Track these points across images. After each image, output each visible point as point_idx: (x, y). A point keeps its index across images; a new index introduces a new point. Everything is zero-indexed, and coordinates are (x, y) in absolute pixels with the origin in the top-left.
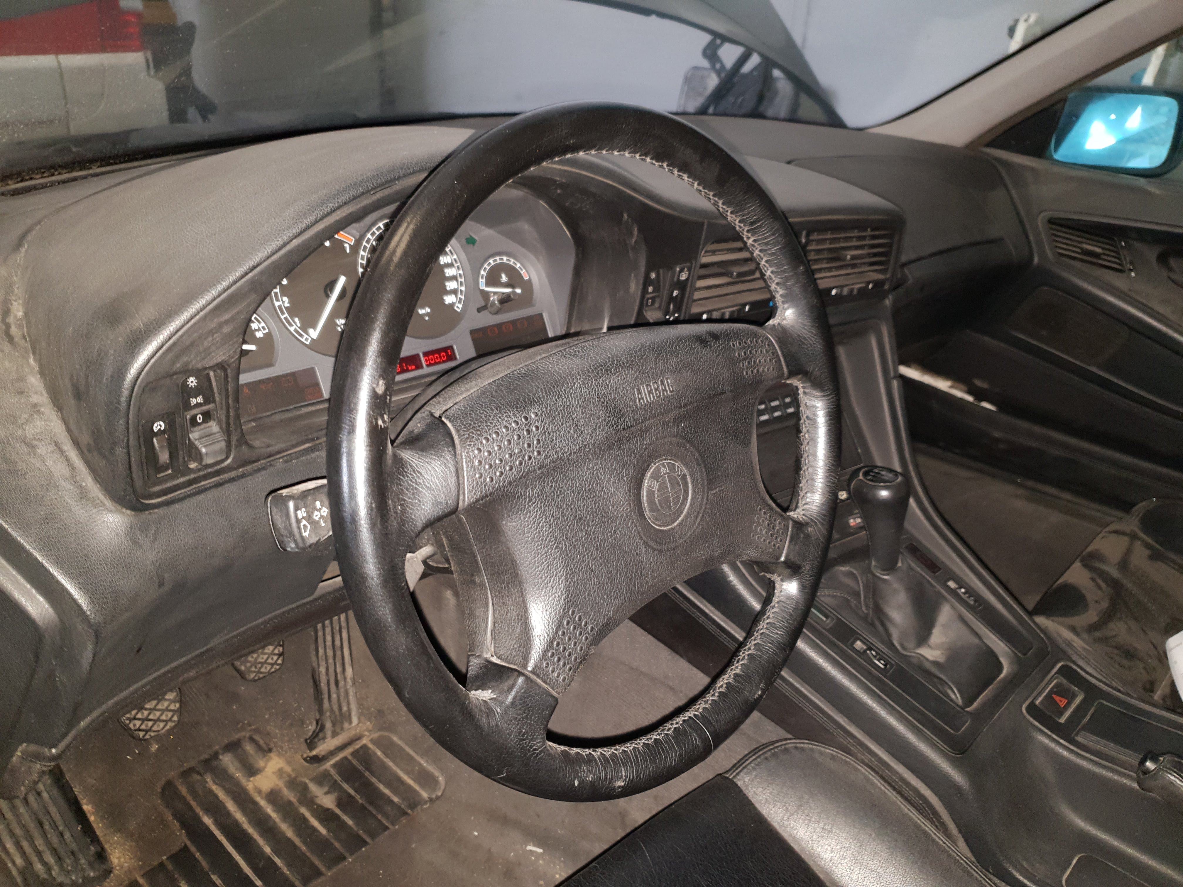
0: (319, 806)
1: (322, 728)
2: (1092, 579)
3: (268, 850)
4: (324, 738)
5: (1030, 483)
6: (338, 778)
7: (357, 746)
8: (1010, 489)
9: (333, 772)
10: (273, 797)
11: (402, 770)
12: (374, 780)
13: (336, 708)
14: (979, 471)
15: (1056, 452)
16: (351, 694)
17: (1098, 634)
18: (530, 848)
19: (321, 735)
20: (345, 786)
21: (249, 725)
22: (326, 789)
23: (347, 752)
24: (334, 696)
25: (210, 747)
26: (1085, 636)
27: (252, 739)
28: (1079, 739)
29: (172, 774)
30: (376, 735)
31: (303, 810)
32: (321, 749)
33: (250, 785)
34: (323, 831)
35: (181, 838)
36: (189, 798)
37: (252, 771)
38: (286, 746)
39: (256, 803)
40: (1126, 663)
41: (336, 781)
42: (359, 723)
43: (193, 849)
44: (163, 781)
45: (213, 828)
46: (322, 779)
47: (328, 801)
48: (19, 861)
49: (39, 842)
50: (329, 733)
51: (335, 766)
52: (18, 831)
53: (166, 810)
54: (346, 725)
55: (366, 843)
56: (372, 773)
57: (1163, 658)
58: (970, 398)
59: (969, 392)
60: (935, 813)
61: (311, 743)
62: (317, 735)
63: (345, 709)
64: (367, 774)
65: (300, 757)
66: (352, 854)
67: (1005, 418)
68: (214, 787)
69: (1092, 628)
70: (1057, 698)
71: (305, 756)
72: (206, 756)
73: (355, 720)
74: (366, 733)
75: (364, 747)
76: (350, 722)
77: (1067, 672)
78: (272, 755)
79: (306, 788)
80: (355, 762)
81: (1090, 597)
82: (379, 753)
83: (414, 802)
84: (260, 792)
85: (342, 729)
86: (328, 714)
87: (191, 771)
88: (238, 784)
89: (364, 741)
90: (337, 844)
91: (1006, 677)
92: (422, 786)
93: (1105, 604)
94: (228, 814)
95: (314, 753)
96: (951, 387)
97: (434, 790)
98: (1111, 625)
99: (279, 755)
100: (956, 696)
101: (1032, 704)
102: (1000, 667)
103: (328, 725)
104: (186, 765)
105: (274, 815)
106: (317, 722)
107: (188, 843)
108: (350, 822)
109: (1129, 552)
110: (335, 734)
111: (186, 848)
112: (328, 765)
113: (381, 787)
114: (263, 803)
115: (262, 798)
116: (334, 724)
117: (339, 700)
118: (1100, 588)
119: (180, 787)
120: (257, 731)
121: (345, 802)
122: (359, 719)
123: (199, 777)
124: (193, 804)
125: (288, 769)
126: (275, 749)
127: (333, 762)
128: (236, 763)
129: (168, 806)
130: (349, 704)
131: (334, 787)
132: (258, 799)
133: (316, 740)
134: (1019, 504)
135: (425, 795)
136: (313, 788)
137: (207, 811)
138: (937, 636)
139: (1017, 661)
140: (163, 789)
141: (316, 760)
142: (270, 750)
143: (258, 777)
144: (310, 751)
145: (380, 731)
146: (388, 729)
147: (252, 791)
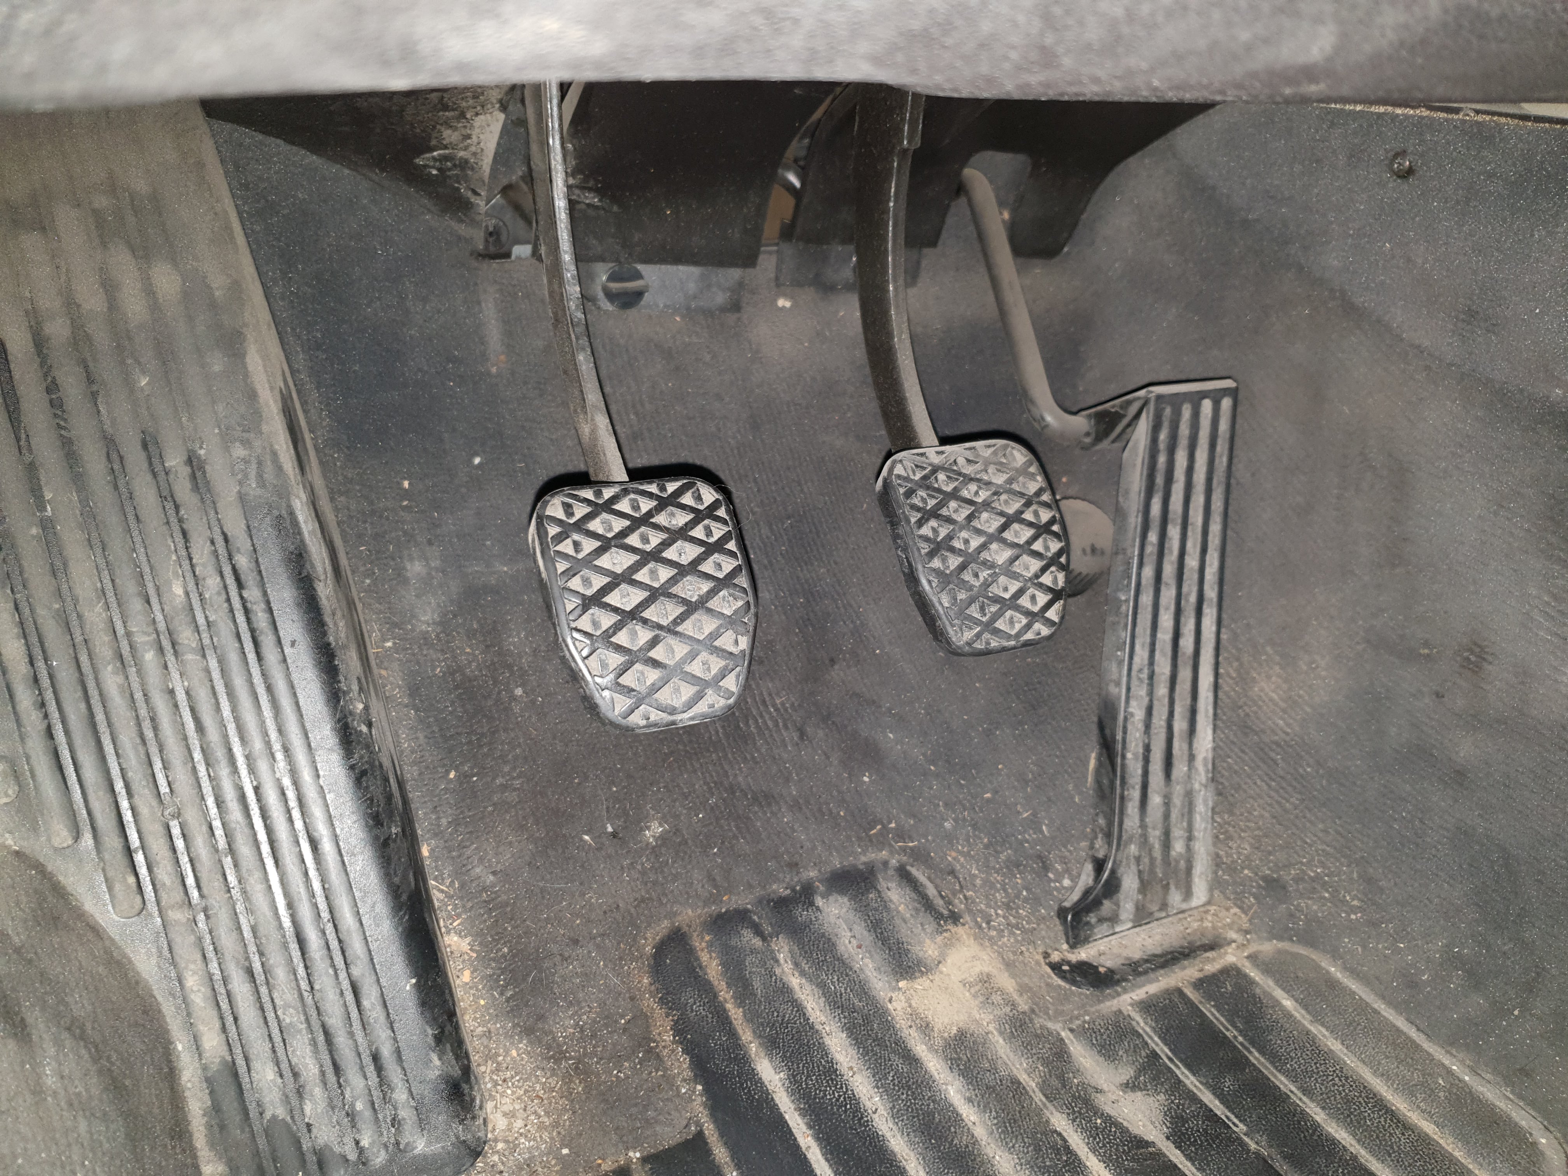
0: (1110, 1121)
1: (1112, 887)
4: (1113, 919)
6: (1163, 1050)
7: (1212, 964)
9: (1142, 1024)
11: (1385, 1076)
12: (1283, 1083)
13: (1155, 835)
16: (1202, 808)
19: (1107, 906)
20: (1190, 1080)
21: (901, 835)
22: (1127, 1073)
23: (1183, 976)
24: (1155, 800)
25: (794, 866)
27: (904, 875)
29: (689, 914)
30: (1268, 947)
31: (1060, 1122)
32: (1106, 949)
33: (899, 1000)
36: (725, 994)
38: (999, 918)
39: (914, 1060)
41: (1155, 1055)
42: (1209, 903)
43: (720, 1153)
44: (663, 927)
45: (785, 1102)
46: (1111, 1039)
47: (1140, 1115)
50: (1127, 909)
51: (1147, 1007)
53: (659, 1012)
54: (1175, 898)
56: (1274, 1058)
61: (1076, 925)
62: (1097, 904)
63: (1178, 847)
64: (1255, 1057)
65: (1040, 958)
68: (794, 981)
71: (1055, 957)
72: (781, 890)
73: (1201, 891)
74: (1232, 935)
75: (1231, 972)
76: (1188, 894)
78: (960, 931)
79: (1061, 1053)
80: (1209, 1011)
82: (1288, 1003)
84: (926, 1028)
85: (1164, 906)
86: (1133, 849)
87: (741, 917)
88: (863, 990)
89: (1230, 957)
94: (831, 1072)
95: (1083, 954)
99: (980, 936)
103: (1129, 883)
104: (732, 902)
105: (969, 1114)
106: (1099, 865)
107: (710, 1130)
110: (1142, 917)
111: (700, 1142)
112: (1127, 1002)
114: (934, 1065)
115: (931, 1049)
116: (1144, 887)
117: (1167, 816)
119: (704, 957)
120: (920, 856)
121: (1197, 1133)
122: (1211, 890)
123: (757, 942)
124: (736, 1014)
125: (1007, 982)
126: (967, 918)
127: (1139, 994)
128: (860, 929)
129: (668, 1000)
130: (1190, 838)
131: (1154, 1073)
132: (920, 1049)
133: (1092, 918)
136: (1086, 1059)
137: (772, 1044)
140: (661, 948)
141: (1087, 976)
142: (955, 918)
143: (921, 983)
144: (1073, 947)
145: (1280, 938)
146: (1309, 939)
147: (901, 1022)
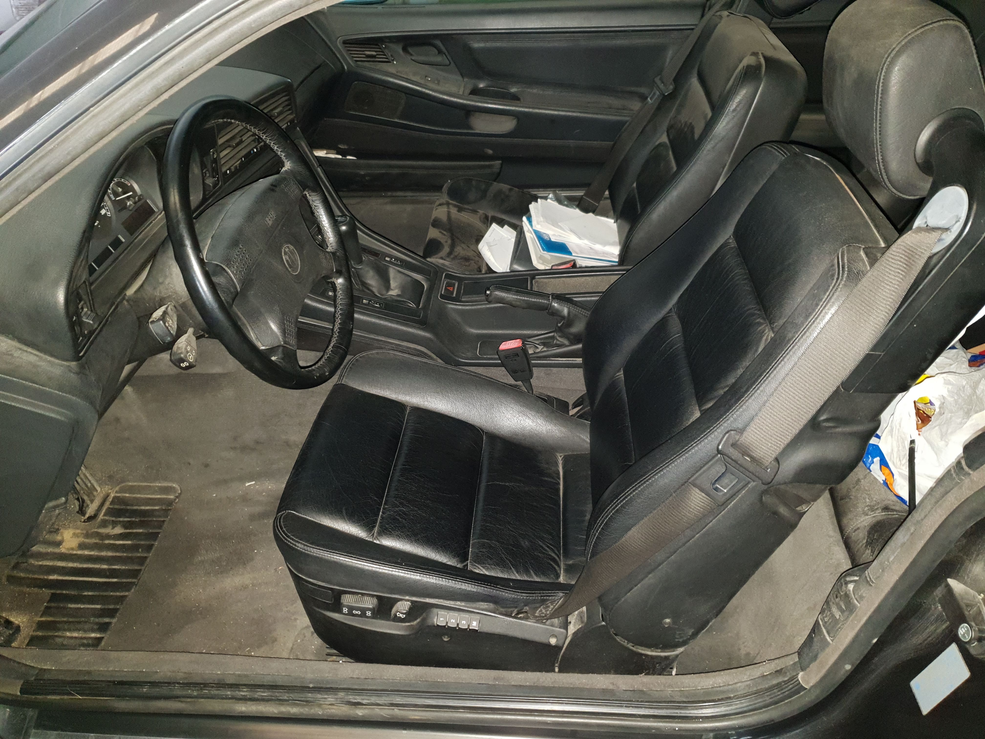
0: (114, 535)
1: (83, 501)
2: (440, 232)
3: (105, 567)
4: (88, 506)
5: (389, 194)
6: (114, 519)
7: (110, 499)
8: (381, 201)
10: (82, 546)
11: (148, 494)
12: (135, 508)
13: (84, 486)
14: (362, 197)
15: (396, 171)
16: (88, 475)
17: (452, 256)
18: (247, 484)
19: (85, 505)
20: (121, 519)
22: (111, 527)
23: (107, 505)
24: (80, 481)
26: (448, 259)
28: (463, 300)
29: (6, 572)
30: (117, 489)
31: (107, 542)
32: (90, 511)
33: (63, 549)
34: (129, 542)
35: (47, 592)
36: (31, 576)
37: (59, 544)
38: (66, 522)
39: (76, 554)
40: (467, 264)
41: (113, 521)
42: (101, 489)
43: (58, 592)
44: (4, 577)
45: (60, 578)
46: (104, 524)
47: (118, 530)
50: (89, 502)
51: (104, 515)
53: (21, 588)
54: (95, 493)
55: (159, 533)
56: (131, 505)
57: (479, 255)
58: (340, 157)
59: (337, 154)
60: (426, 354)
61: (82, 511)
62: (83, 505)
63: (89, 485)
64: (129, 507)
65: (80, 523)
66: (155, 540)
67: (362, 161)
68: (41, 563)
69: (450, 254)
70: (449, 288)
71: (83, 520)
73: (99, 489)
74: (110, 491)
75: (115, 498)
76: (97, 491)
77: (448, 276)
78: (61, 531)
79: (98, 533)
80: (116, 507)
81: (442, 241)
82: (127, 495)
83: (170, 503)
84: (72, 549)
85: (94, 496)
86: (82, 492)
87: (17, 564)
88: (55, 554)
89: (112, 495)
90: (142, 543)
91: (427, 289)
92: (167, 494)
93: (449, 242)
94: (64, 568)
95: (87, 516)
96: (326, 154)
97: (175, 492)
98: (455, 250)
99: (66, 529)
100: (412, 305)
101: (441, 294)
102: (423, 286)
103: (85, 498)
104: (12, 563)
105: (92, 553)
106: (78, 499)
107: (52, 591)
108: (141, 531)
109: (449, 213)
110: (92, 501)
111: (53, 594)
112: (101, 516)
113: (143, 508)
114: (79, 552)
115: (76, 551)
116: (88, 496)
117: (83, 481)
118: (444, 235)
119: (18, 575)
121: (128, 525)
122: (100, 486)
123: (26, 564)
124: (36, 576)
125: (78, 531)
126: (60, 528)
127: (102, 514)
128: (42, 546)
129: (21, 585)
130: (90, 481)
131: (114, 524)
132: (75, 552)
133: (84, 509)
134: (389, 207)
135: (172, 497)
136: (102, 531)
137: (48, 574)
138: (393, 284)
139: (428, 280)
140: (8, 581)
141: (91, 518)
142: (58, 529)
143: (64, 544)
144: (84, 516)
145: (118, 485)
146: (122, 482)
147: (67, 552)
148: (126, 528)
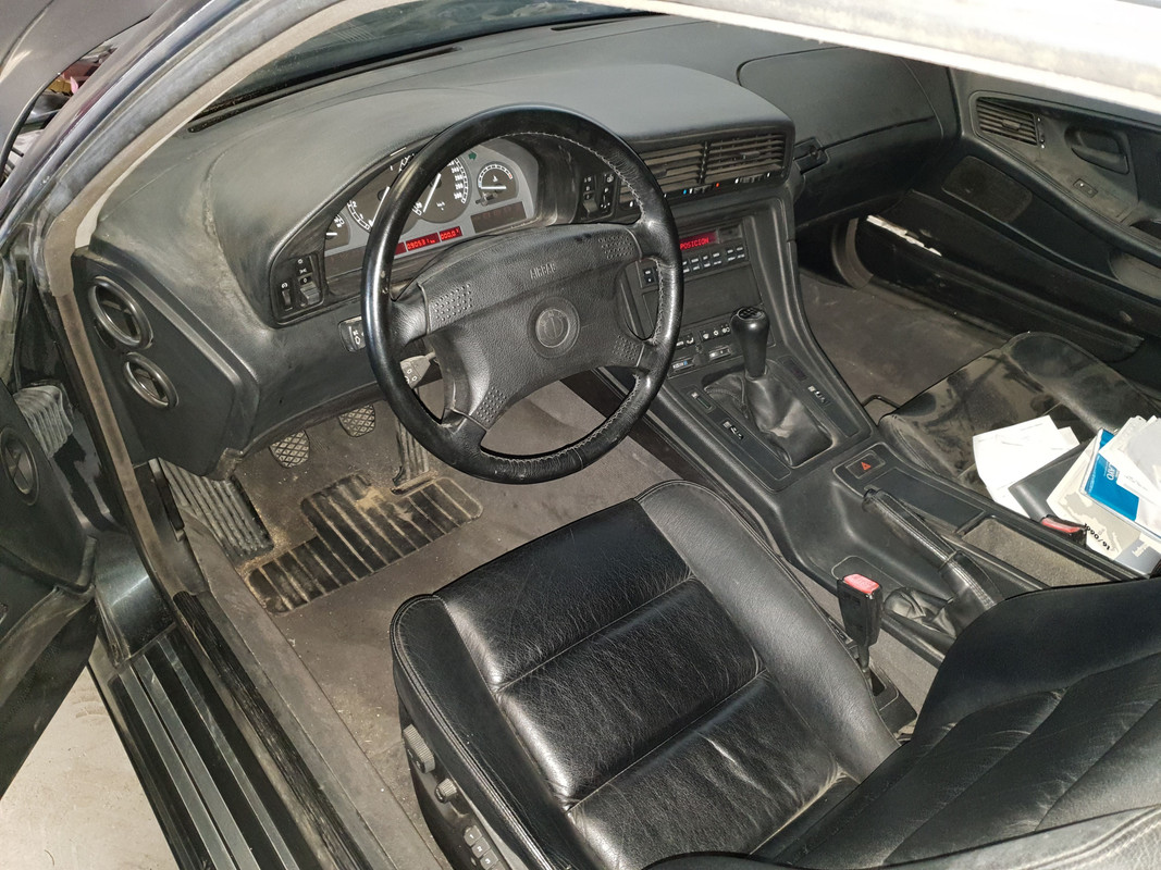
0: (400, 519)
1: (404, 472)
2: (948, 391)
3: (367, 542)
4: (405, 479)
5: (963, 316)
6: (414, 504)
7: (427, 485)
8: (947, 320)
9: (410, 500)
10: (371, 512)
11: (456, 501)
12: (437, 506)
13: (413, 459)
14: (926, 304)
15: (982, 291)
17: (933, 428)
19: (403, 477)
20: (418, 509)
21: (356, 468)
22: (405, 510)
23: (420, 489)
24: (412, 452)
25: (331, 480)
27: (358, 477)
29: (308, 495)
30: (440, 479)
32: (403, 486)
33: (357, 504)
34: (403, 534)
35: (315, 532)
36: (318, 510)
37: (358, 497)
38: (380, 483)
39: (360, 515)
41: (412, 505)
42: (428, 471)
43: (321, 538)
44: (302, 499)
45: (333, 528)
46: (403, 504)
47: (407, 517)
48: (220, 534)
49: (231, 524)
50: (409, 476)
51: (411, 496)
52: (218, 517)
53: (304, 516)
54: (420, 471)
55: (429, 542)
56: (436, 502)
58: (922, 246)
59: (919, 240)
60: (760, 527)
61: (396, 481)
62: (401, 477)
63: (419, 461)
64: (433, 502)
65: (389, 490)
66: (420, 547)
67: (946, 261)
68: (334, 505)
69: (931, 424)
70: (864, 465)
71: (393, 489)
72: (328, 486)
73: (427, 469)
74: (434, 478)
75: (431, 486)
76: (423, 470)
77: (881, 449)
78: (371, 487)
79: (392, 508)
80: (425, 495)
81: (939, 402)
82: (442, 490)
83: (462, 520)
84: (362, 509)
85: (418, 473)
86: (408, 463)
87: (319, 493)
88: (348, 503)
89: (432, 482)
90: (410, 541)
91: (830, 451)
92: (468, 510)
94: (343, 521)
95: (399, 488)
96: (906, 234)
97: (475, 513)
99: (376, 488)
100: (789, 459)
101: (843, 466)
102: (830, 443)
103: (408, 470)
104: (316, 491)
105: (371, 523)
106: (400, 468)
107: (318, 535)
108: (420, 530)
109: (990, 371)
110: (412, 477)
111: (317, 538)
112: (407, 496)
113: (442, 510)
114: (364, 515)
115: (364, 512)
116: (412, 471)
117: (414, 455)
118: (951, 397)
119: (312, 503)
120: (361, 472)
121: (417, 518)
122: (429, 468)
123: (324, 498)
124: (321, 513)
125: (381, 497)
126: (373, 484)
127: (411, 494)
128: (347, 491)
129: (306, 514)
131: (411, 508)
132: (361, 513)
133: (400, 480)
134: (951, 333)
135: (469, 516)
136: (397, 508)
137: (329, 518)
138: (788, 422)
139: (841, 439)
140: (302, 503)
141: (399, 492)
142: (370, 485)
143: (362, 500)
144: (397, 485)
145: (444, 475)
146: (449, 476)
147: (357, 508)
148: (413, 520)
